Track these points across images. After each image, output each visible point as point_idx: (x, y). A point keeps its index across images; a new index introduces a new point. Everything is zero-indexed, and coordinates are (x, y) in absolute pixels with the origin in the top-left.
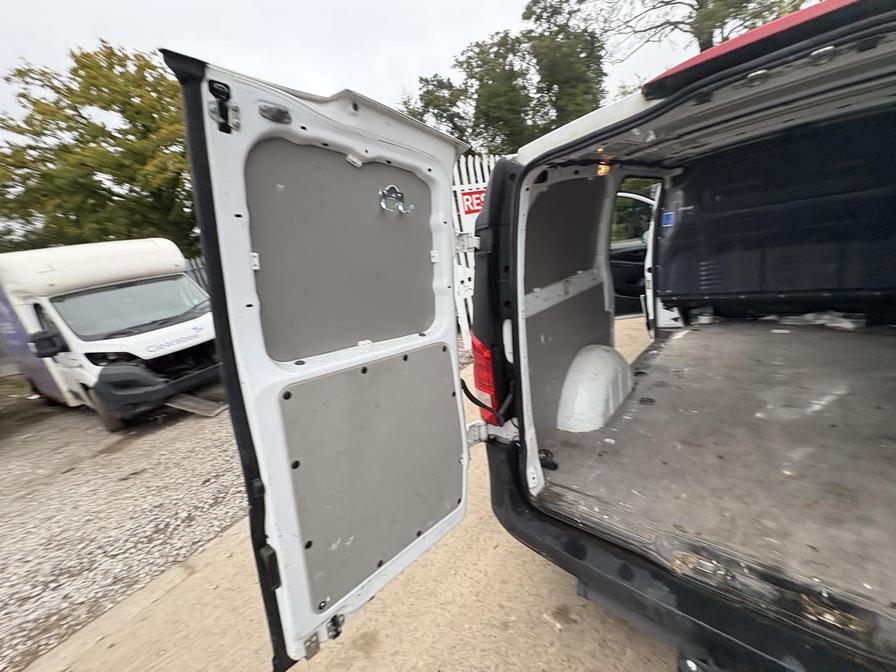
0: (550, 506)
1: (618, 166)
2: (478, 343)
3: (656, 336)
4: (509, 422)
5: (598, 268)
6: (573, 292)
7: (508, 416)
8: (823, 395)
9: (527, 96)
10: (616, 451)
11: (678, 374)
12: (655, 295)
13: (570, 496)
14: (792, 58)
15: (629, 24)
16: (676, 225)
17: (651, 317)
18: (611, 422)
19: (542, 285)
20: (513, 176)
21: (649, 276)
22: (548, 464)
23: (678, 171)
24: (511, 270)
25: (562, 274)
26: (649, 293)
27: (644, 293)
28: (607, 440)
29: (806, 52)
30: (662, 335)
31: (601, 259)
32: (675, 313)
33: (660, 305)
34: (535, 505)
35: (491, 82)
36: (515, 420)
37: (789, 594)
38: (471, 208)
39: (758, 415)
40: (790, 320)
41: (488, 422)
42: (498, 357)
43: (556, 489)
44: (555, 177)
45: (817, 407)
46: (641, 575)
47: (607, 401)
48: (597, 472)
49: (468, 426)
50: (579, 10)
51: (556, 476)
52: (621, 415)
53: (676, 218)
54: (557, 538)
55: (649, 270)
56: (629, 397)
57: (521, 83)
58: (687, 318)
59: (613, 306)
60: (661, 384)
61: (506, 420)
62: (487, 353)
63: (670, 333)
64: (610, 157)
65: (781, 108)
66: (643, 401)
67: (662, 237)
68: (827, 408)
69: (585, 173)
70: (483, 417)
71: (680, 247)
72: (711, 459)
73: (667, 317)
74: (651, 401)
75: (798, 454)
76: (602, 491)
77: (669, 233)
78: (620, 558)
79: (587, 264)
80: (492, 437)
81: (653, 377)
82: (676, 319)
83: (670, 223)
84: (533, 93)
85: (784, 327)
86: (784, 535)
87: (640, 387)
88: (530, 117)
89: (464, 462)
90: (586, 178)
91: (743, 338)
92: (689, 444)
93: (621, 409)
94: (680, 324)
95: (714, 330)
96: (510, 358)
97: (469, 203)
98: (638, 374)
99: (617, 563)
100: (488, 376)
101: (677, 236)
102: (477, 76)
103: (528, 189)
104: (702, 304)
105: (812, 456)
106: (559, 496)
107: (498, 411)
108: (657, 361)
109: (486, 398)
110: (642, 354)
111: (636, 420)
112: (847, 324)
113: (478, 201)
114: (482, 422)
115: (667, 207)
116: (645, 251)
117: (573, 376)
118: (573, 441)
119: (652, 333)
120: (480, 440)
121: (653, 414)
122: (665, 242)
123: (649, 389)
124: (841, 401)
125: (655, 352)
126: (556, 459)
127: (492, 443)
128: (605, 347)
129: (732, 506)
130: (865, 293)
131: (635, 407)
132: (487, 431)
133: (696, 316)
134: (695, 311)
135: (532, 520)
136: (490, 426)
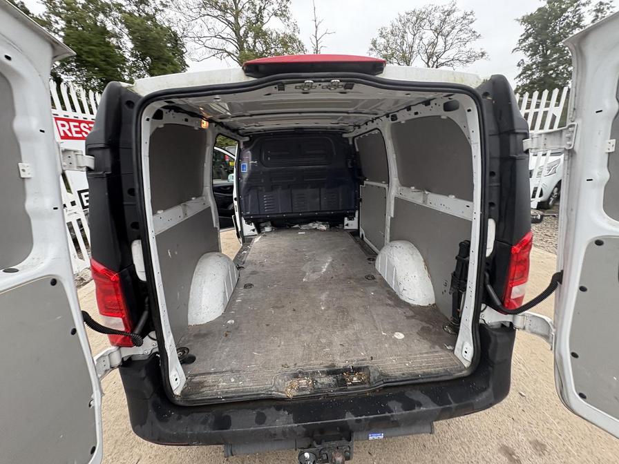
0: (194, 397)
1: (214, 124)
2: (100, 267)
3: (244, 242)
4: (147, 337)
5: (206, 196)
6: (190, 214)
7: (144, 333)
8: (325, 263)
9: (122, 56)
10: (236, 328)
11: (262, 265)
12: (241, 216)
13: (210, 379)
14: (323, 80)
15: (201, 39)
16: (249, 171)
17: (240, 230)
18: (229, 307)
19: (165, 209)
20: (130, 104)
21: (236, 203)
22: (186, 360)
23: (247, 139)
24: (136, 193)
25: (181, 200)
26: (237, 214)
27: (234, 214)
28: (229, 322)
29: (329, 79)
30: (246, 241)
31: (207, 190)
32: (253, 227)
33: (244, 221)
34: (181, 403)
35: (80, 28)
36: (153, 334)
37: (339, 377)
38: (70, 135)
39: (304, 280)
40: (303, 227)
41: (119, 346)
42: (128, 278)
43: (197, 379)
44: (170, 118)
45: (324, 270)
46: (270, 413)
47: (225, 292)
48: (227, 350)
49: (95, 359)
50: (163, 10)
51: (195, 367)
52: (234, 300)
53: (249, 167)
54: (204, 422)
55: (235, 199)
56: (237, 285)
57: (114, 42)
58: (259, 229)
59: (218, 223)
60: (254, 273)
61: (143, 337)
62: (114, 276)
63: (252, 239)
64: (209, 117)
65: (298, 115)
66: (245, 287)
67: (242, 178)
68: (328, 270)
69: (192, 123)
70: (113, 343)
71: (252, 185)
72: (290, 313)
73: (249, 229)
74: (251, 285)
75: (323, 297)
76: (234, 364)
77: (245, 176)
78: (253, 409)
79: (198, 193)
80: (125, 360)
81: (248, 269)
82: (253, 230)
83: (246, 171)
84: (127, 55)
85: (302, 231)
86: (330, 344)
87: (242, 277)
88: (126, 73)
89: (96, 403)
90: (193, 127)
91: (288, 238)
92: (277, 307)
93: (234, 296)
94: (256, 233)
95: (273, 235)
96: (142, 276)
97: (66, 129)
98: (239, 268)
99: (253, 414)
100: (118, 299)
101: (249, 179)
102: (63, 16)
103: (148, 120)
104: (266, 220)
105: (329, 296)
106: (201, 384)
107: (132, 331)
108: (248, 258)
109: (117, 323)
110: (237, 254)
111: (244, 300)
112: (324, 227)
113: (78, 129)
114: (113, 348)
115: (242, 160)
116: (232, 187)
117: (197, 279)
118: (203, 332)
119: (241, 240)
120: (112, 368)
121: (254, 294)
122: (244, 182)
123: (248, 277)
124: (331, 265)
125: (245, 252)
126: (192, 353)
127: (127, 365)
128: (217, 253)
129: (306, 338)
130: (328, 213)
131: (242, 291)
132: (121, 355)
133: (263, 227)
134: (262, 225)
135: (179, 418)
136: (123, 349)
